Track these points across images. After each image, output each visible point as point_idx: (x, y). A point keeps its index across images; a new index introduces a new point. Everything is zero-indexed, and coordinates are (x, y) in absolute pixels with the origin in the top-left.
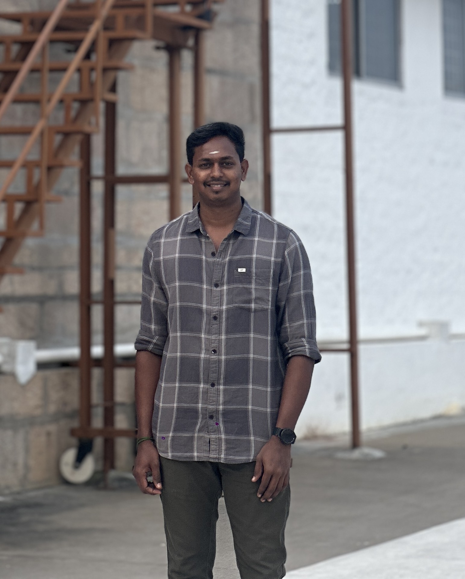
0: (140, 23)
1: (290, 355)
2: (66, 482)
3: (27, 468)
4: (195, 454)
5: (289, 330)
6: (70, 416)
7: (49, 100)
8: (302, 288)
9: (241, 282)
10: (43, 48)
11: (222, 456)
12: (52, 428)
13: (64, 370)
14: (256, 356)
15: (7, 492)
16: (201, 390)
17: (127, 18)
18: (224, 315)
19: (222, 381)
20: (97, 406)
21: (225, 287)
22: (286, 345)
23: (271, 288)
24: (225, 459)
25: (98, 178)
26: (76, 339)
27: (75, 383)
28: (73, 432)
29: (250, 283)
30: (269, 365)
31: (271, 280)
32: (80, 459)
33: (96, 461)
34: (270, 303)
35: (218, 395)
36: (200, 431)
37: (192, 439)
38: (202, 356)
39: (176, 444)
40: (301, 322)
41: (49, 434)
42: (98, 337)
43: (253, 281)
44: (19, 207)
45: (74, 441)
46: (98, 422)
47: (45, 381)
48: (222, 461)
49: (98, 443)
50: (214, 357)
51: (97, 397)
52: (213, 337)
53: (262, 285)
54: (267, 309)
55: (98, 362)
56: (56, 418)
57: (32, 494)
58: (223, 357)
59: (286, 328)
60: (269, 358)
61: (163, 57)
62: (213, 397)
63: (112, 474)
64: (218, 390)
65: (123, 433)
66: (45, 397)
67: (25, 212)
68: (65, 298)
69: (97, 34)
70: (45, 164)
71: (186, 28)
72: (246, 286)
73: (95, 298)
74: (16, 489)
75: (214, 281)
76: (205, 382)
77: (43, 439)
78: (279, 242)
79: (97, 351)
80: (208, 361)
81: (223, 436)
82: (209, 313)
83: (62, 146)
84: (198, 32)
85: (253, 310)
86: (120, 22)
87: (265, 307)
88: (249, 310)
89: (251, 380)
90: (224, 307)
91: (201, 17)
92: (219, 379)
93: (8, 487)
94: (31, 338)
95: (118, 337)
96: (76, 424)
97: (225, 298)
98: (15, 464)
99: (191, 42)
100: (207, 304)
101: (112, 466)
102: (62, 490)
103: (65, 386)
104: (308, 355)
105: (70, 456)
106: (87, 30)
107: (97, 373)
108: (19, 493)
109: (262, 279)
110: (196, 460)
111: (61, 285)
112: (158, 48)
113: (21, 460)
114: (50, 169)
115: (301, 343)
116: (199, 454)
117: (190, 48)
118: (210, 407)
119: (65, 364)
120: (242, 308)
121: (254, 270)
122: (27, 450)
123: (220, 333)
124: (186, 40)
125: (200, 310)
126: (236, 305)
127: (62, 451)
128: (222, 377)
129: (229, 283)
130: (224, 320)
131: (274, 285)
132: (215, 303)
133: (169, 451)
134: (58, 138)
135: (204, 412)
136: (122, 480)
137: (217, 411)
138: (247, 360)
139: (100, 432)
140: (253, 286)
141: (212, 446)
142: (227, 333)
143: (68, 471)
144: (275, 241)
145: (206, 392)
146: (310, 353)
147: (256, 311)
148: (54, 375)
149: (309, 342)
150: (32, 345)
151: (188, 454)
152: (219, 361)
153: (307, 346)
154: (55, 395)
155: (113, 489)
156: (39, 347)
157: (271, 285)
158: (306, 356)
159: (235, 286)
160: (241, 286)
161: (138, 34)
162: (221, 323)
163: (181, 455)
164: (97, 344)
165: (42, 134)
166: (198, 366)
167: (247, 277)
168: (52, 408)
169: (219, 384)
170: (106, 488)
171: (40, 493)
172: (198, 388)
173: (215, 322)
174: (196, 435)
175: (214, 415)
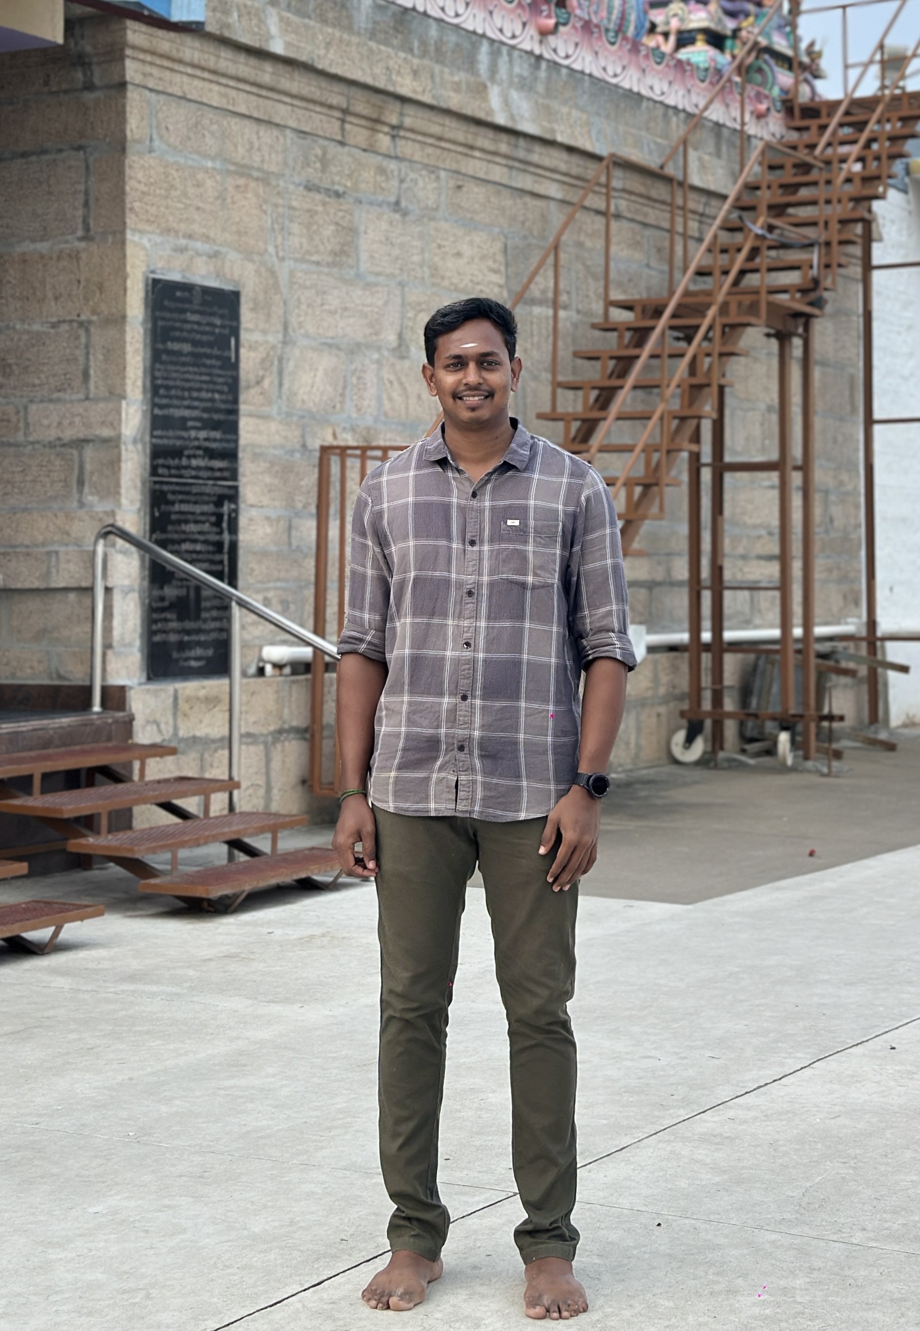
0: (753, 308)
1: (590, 657)
2: (676, 762)
3: (638, 746)
4: (432, 806)
5: (588, 621)
6: (680, 698)
7: (668, 386)
8: (608, 556)
9: (509, 540)
10: (663, 333)
11: (477, 808)
12: (662, 709)
13: (673, 654)
14: (531, 657)
15: (620, 769)
16: (445, 706)
17: (740, 304)
18: (485, 591)
19: (478, 693)
20: (706, 688)
21: (486, 548)
22: (584, 642)
23: (558, 552)
24: (481, 813)
25: (706, 465)
26: (686, 625)
27: (685, 667)
28: (682, 714)
29: (526, 542)
30: (553, 671)
31: (559, 539)
32: (690, 740)
33: (706, 741)
34: (557, 576)
35: (473, 714)
36: (441, 769)
37: (427, 779)
38: (449, 653)
39: (401, 790)
40: (608, 608)
41: (659, 715)
42: (707, 624)
43: (531, 540)
44: (638, 490)
45: (684, 723)
46: (707, 705)
47: (655, 663)
48: (475, 816)
49: (708, 723)
50: (467, 654)
51: (706, 680)
52: (466, 623)
53: (545, 546)
54: (553, 584)
55: (707, 647)
56: (665, 701)
57: (645, 772)
58: (481, 655)
59: (584, 617)
60: (553, 660)
61: (774, 344)
62: (465, 716)
63: (721, 755)
64: (472, 706)
65: (730, 715)
66: (655, 680)
67: (644, 495)
68: (674, 584)
69: (714, 319)
70: (664, 448)
71: (797, 315)
72: (518, 547)
73: (703, 584)
74: (630, 767)
75: (468, 537)
76: (451, 694)
77: (654, 720)
78: (573, 481)
79: (706, 636)
80: (457, 662)
81: (479, 778)
82: (460, 585)
83: (678, 430)
84: (807, 319)
85: (530, 586)
86: (733, 308)
87: (549, 581)
88: (523, 585)
89: (523, 695)
90: (485, 579)
91: (811, 304)
92: (473, 689)
93: (621, 765)
94: (641, 623)
95: (726, 624)
96: (685, 706)
97: (486, 564)
98: (627, 744)
99: (800, 330)
100: (458, 573)
101: (722, 748)
102: (674, 769)
103: (675, 669)
104: (619, 657)
105: (680, 736)
106: (703, 315)
107: (706, 659)
108: (631, 771)
109: (544, 535)
110: (433, 814)
111: (668, 571)
112: (768, 335)
113: (633, 740)
114: (669, 452)
115: (609, 640)
116: (437, 806)
117: (800, 336)
118: (460, 732)
119: (673, 648)
120: (511, 582)
121: (532, 523)
122: (639, 730)
123: (477, 617)
124: (797, 327)
125: (447, 582)
126: (504, 576)
127: (672, 732)
128: (479, 685)
129: (492, 541)
130: (485, 598)
131: (564, 547)
132: (470, 569)
133: (391, 798)
134: (675, 422)
135: (450, 740)
136: (730, 760)
137: (470, 738)
138: (518, 664)
139: (709, 714)
140: (530, 548)
141: (460, 794)
142: (489, 618)
143: (678, 751)
144: (565, 480)
145: (453, 711)
146: (623, 655)
147: (534, 587)
148: (663, 658)
149: (620, 639)
150: (643, 628)
151: (420, 806)
152: (474, 661)
153: (618, 644)
154: (664, 679)
155: (724, 769)
156: (649, 631)
157: (558, 546)
158: (616, 659)
159: (503, 546)
160: (511, 547)
161: (753, 320)
162: (478, 602)
163: (411, 807)
164: (706, 630)
165: (661, 418)
166: (441, 669)
167: (521, 534)
168: (662, 691)
169: (474, 697)
170: (716, 767)
171: (652, 771)
172: (440, 704)
173: (469, 600)
174: (435, 776)
175: (466, 744)
